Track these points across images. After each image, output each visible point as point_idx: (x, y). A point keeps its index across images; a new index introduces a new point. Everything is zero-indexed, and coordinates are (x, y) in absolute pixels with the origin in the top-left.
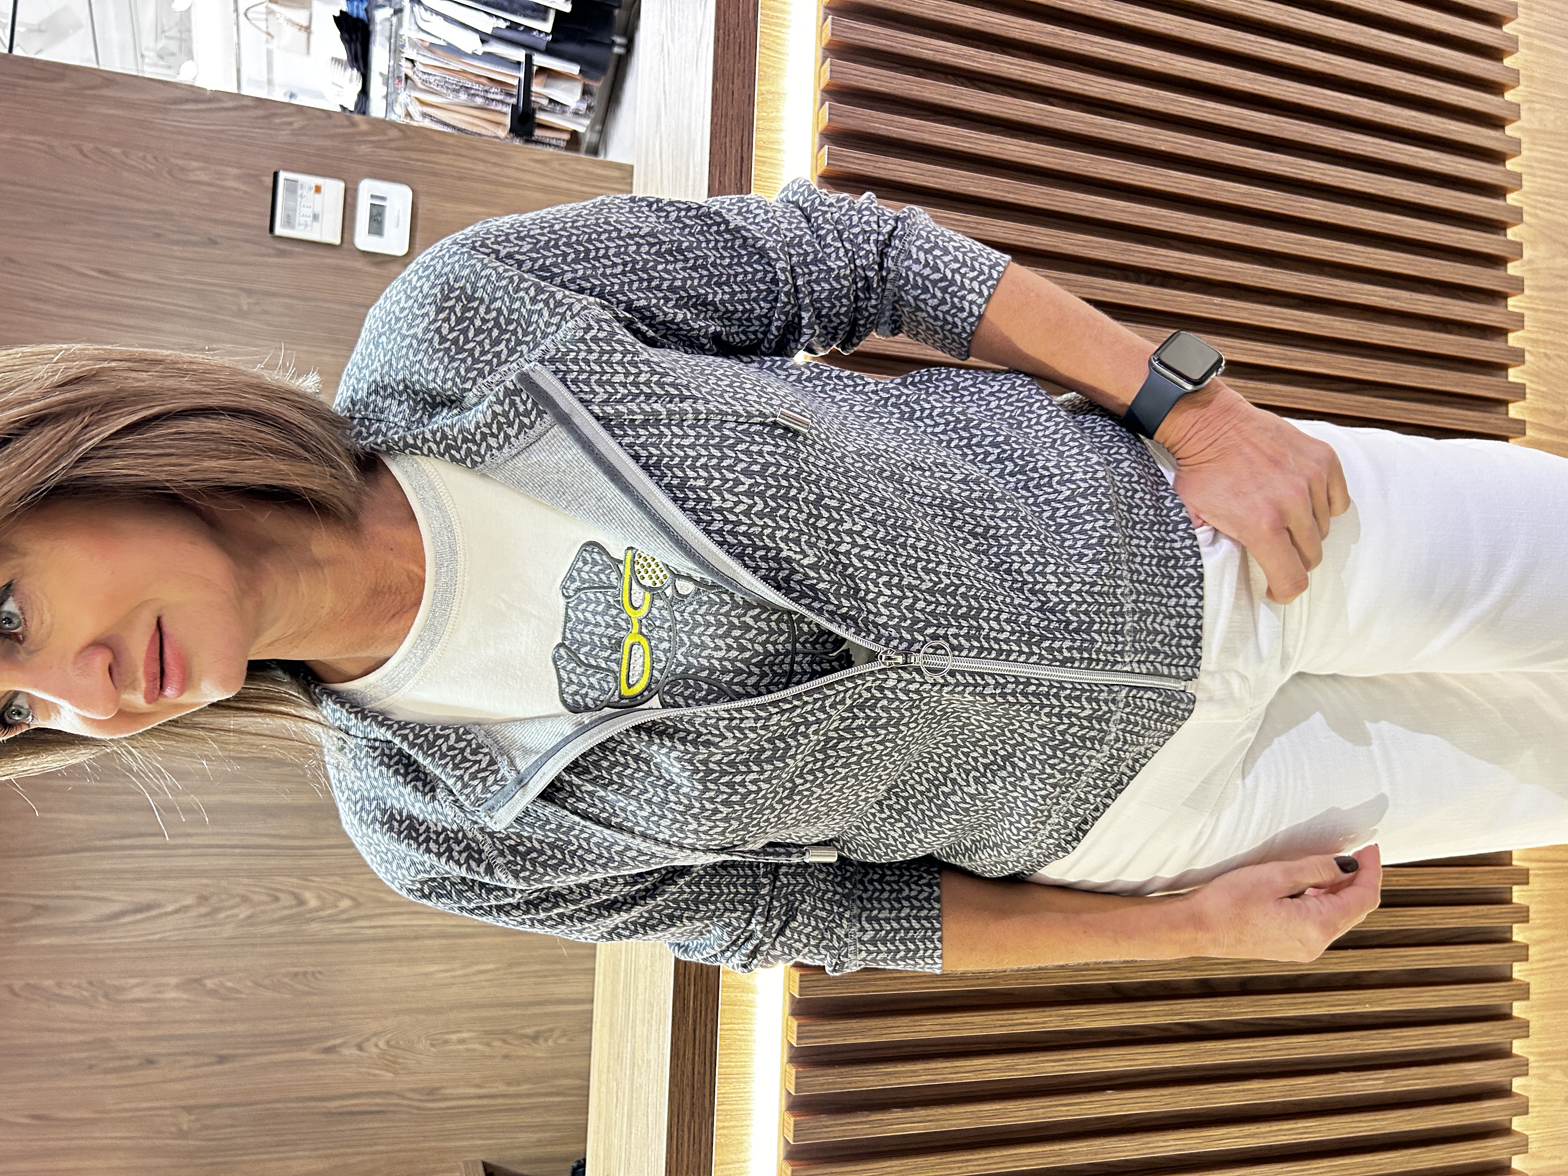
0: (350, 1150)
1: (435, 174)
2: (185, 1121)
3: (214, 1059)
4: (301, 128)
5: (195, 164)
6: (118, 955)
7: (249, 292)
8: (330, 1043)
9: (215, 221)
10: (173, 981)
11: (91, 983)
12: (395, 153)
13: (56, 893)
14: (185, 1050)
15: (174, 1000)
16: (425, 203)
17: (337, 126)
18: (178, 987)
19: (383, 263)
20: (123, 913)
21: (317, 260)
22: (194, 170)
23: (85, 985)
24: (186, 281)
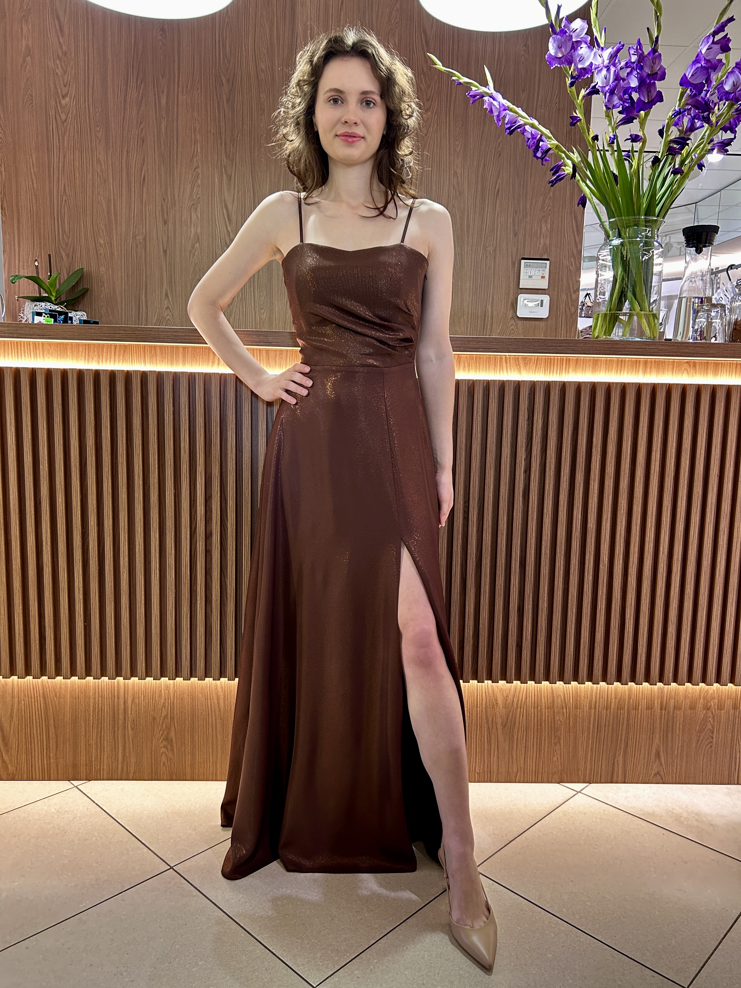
0: (123, 305)
1: (556, 329)
2: (140, 238)
3: (165, 248)
4: (570, 270)
5: (549, 226)
6: (210, 209)
7: (495, 250)
8: (169, 295)
9: (525, 236)
10: (199, 231)
11: (199, 198)
12: (564, 311)
13: (236, 184)
14: (170, 236)
15: (191, 231)
16: (542, 324)
17: (573, 285)
18: (196, 232)
19: (513, 307)
20: (227, 210)
21: (512, 279)
22: (546, 226)
23: (198, 196)
24: (497, 225)
